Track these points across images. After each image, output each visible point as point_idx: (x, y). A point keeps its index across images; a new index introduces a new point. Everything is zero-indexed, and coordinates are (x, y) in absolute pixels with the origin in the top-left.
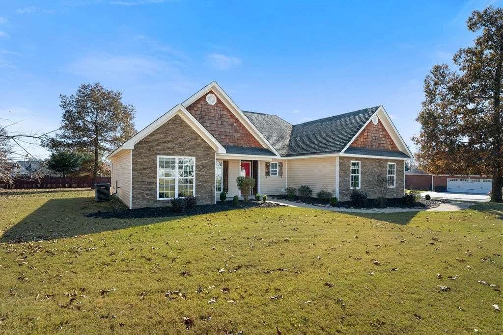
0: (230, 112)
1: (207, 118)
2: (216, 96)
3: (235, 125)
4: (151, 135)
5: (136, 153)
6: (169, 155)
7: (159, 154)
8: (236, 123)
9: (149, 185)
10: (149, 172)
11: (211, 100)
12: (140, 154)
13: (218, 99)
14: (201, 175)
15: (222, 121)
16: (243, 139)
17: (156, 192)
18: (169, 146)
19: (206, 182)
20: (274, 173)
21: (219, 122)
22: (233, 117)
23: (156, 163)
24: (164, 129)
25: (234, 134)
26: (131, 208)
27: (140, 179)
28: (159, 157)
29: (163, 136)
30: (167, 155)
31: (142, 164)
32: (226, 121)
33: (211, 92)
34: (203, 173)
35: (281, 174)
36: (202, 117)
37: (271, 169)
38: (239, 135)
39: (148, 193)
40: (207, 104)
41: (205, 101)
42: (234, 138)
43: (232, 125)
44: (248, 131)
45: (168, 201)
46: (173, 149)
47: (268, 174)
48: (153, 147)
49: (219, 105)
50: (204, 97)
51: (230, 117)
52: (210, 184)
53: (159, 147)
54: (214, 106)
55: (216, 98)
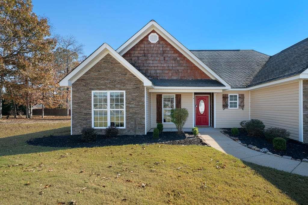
0: (173, 47)
1: (150, 55)
2: (158, 34)
3: (178, 59)
4: (87, 73)
5: (75, 90)
6: (102, 90)
7: (93, 89)
8: (179, 57)
9: (85, 116)
10: (85, 105)
11: (153, 39)
12: (78, 90)
13: (160, 37)
14: (131, 107)
15: (164, 57)
16: (187, 72)
17: (91, 122)
18: (102, 82)
19: (135, 113)
20: (234, 105)
21: (162, 58)
22: (176, 51)
23: (91, 97)
24: (97, 68)
25: (178, 68)
26: (71, 134)
27: (78, 111)
28: (93, 92)
29: (96, 74)
30: (100, 90)
31: (80, 99)
32: (169, 56)
33: (153, 31)
34: (133, 106)
35: (242, 106)
36: (145, 55)
37: (229, 101)
38: (182, 68)
39: (84, 122)
40: (150, 43)
41: (148, 41)
42: (177, 72)
43: (175, 59)
44: (192, 63)
45: (101, 130)
46: (105, 85)
47: (225, 106)
48: (88, 84)
49: (161, 42)
50: (147, 37)
51: (172, 52)
52: (140, 116)
53: (94, 84)
54: (156, 44)
55: (158, 36)
